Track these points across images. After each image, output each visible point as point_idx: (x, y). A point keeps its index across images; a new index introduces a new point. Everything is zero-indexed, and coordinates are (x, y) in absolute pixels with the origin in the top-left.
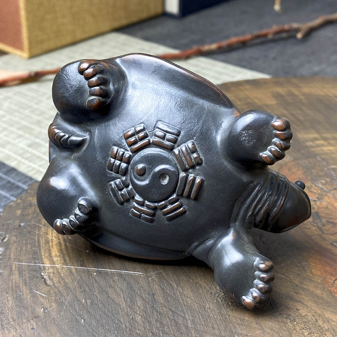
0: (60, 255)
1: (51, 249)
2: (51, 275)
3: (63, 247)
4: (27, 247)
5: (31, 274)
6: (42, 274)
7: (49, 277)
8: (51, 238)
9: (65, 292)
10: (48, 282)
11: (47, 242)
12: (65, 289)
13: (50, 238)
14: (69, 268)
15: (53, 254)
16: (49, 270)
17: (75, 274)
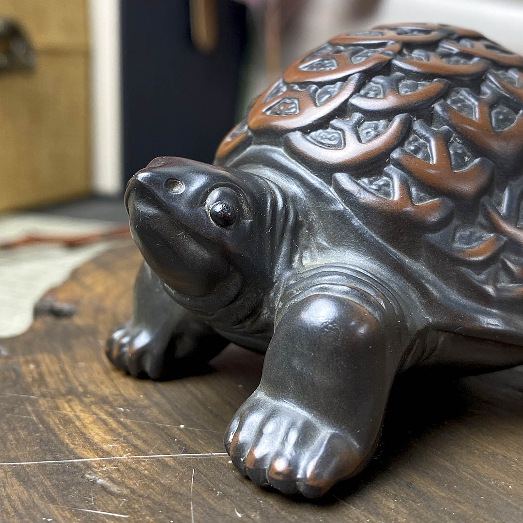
0: (115, 439)
1: (84, 430)
2: (115, 475)
3: (114, 425)
4: (18, 434)
5: (58, 480)
6: (87, 476)
7: (112, 480)
8: (74, 413)
9: (173, 502)
10: (115, 489)
11: (67, 422)
12: (170, 498)
13: (71, 415)
14: (153, 458)
15: (97, 439)
16: (102, 467)
17: (179, 468)
